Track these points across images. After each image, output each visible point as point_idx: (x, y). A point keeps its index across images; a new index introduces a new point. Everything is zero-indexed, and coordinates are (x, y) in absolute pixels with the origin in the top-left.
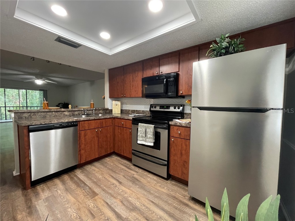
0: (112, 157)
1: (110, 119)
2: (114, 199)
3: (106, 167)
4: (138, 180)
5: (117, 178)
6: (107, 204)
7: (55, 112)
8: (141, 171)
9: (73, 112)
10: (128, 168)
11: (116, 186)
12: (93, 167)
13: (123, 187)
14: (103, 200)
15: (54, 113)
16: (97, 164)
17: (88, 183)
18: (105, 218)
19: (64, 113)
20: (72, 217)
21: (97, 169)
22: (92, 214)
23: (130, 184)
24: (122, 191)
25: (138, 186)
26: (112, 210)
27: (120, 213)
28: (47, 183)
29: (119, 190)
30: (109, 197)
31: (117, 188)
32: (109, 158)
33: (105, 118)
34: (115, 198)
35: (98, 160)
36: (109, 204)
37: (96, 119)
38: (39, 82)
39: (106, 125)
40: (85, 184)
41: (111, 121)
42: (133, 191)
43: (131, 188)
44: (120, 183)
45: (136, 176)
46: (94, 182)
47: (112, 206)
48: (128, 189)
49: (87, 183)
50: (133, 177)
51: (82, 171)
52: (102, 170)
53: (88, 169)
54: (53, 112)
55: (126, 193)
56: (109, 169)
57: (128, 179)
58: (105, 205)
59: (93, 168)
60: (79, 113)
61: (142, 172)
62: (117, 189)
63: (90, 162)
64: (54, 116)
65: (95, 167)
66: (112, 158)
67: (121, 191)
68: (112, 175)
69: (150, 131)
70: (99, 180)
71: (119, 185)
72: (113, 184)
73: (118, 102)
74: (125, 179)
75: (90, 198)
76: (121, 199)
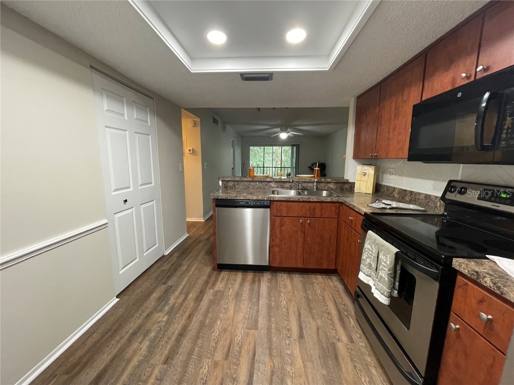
0: (330, 279)
1: (330, 204)
2: (268, 357)
3: (306, 291)
4: (336, 358)
5: (304, 325)
6: (254, 354)
7: (259, 181)
8: (363, 345)
9: (282, 184)
10: (341, 319)
11: (289, 337)
12: (289, 280)
13: (298, 349)
14: (255, 344)
15: (258, 183)
16: (297, 278)
17: (263, 301)
18: (235, 373)
19: (271, 184)
20: (213, 334)
21: (289, 287)
22: (229, 351)
23: (315, 352)
24: (290, 355)
25: (324, 372)
26: (250, 372)
28: (232, 273)
29: (288, 347)
30: (265, 346)
31: (287, 342)
32: (323, 278)
33: (321, 200)
34: (271, 355)
35: (304, 272)
36: (256, 357)
37: (301, 200)
38: (284, 136)
39: (321, 214)
40: (258, 301)
41: (333, 209)
42: (306, 372)
43: (309, 364)
44: (301, 336)
45: (341, 347)
46: (269, 307)
47: (256, 365)
48: (302, 360)
49: (260, 301)
50: (333, 345)
51: (270, 279)
52: (296, 293)
53: (279, 279)
54: (256, 181)
55: (291, 364)
56: (307, 299)
57: (319, 340)
58: (251, 354)
59: (288, 282)
60: (291, 186)
61: (363, 350)
62: (286, 344)
63: (290, 271)
64: (258, 188)
65: (291, 283)
66: (329, 280)
67: (289, 352)
68: (303, 312)
69: (385, 262)
70: (278, 307)
71: (295, 340)
72: (288, 329)
73: (370, 169)
74: (315, 336)
75: (245, 326)
76: (276, 367)
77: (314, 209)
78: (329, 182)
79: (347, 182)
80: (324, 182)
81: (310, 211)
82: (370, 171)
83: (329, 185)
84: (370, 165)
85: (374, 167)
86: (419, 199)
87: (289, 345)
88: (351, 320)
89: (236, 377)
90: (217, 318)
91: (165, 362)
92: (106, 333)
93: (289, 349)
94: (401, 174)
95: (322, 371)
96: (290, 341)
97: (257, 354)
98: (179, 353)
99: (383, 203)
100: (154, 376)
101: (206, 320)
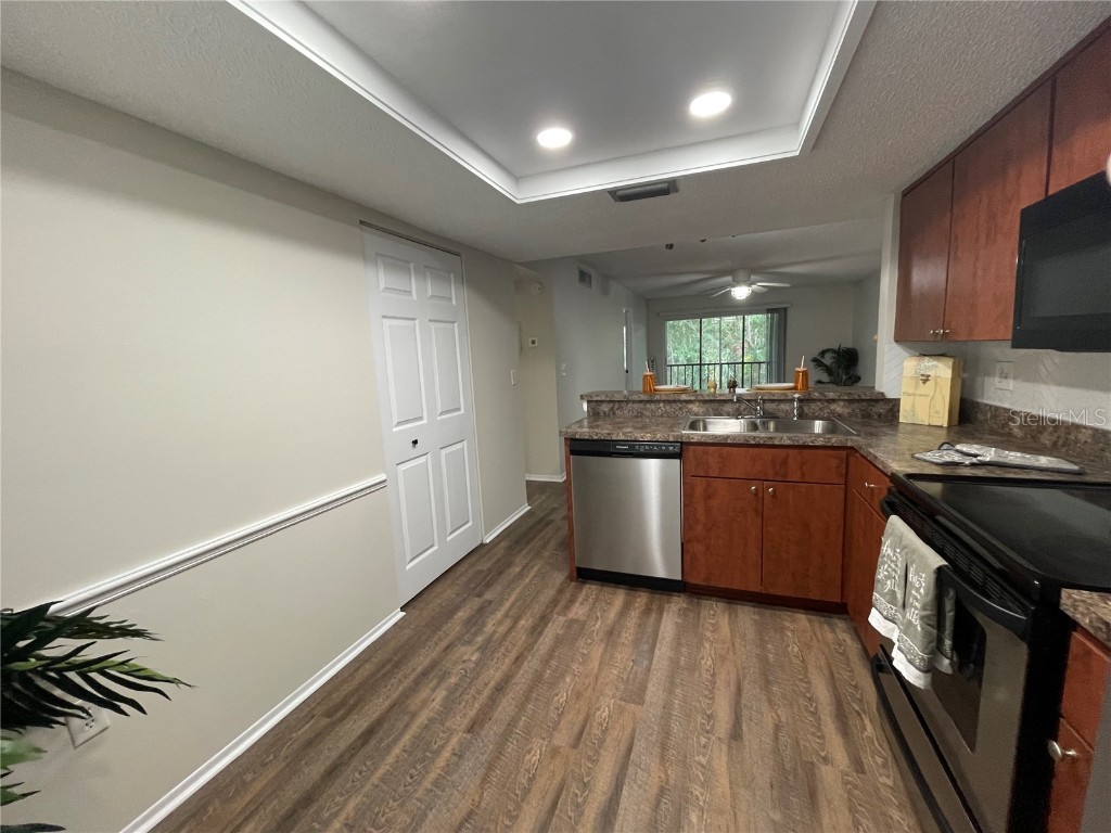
0: (829, 624)
2: (657, 761)
3: (762, 644)
4: (812, 795)
5: (745, 712)
6: (630, 750)
7: (664, 401)
8: (889, 782)
9: (716, 405)
10: (841, 716)
11: (708, 732)
12: (726, 616)
13: (724, 758)
14: (634, 731)
15: (661, 405)
16: (747, 615)
17: (663, 651)
18: (588, 775)
19: (691, 406)
20: (556, 698)
21: (725, 629)
22: (581, 733)
23: (763, 774)
24: (703, 766)
25: (777, 817)
26: (617, 779)
27: (621, 812)
29: (702, 750)
30: (653, 738)
31: (703, 740)
32: (810, 621)
33: (801, 442)
34: (663, 758)
35: (765, 603)
36: (633, 756)
37: (753, 442)
38: (741, 293)
39: (803, 475)
40: (652, 651)
41: (833, 463)
42: (734, 807)
43: (744, 794)
44: (736, 735)
45: (830, 778)
46: (674, 663)
47: (631, 770)
49: (657, 651)
50: (810, 769)
51: (685, 609)
52: (737, 646)
53: (704, 613)
54: (659, 401)
55: (703, 784)
56: (763, 659)
57: (776, 751)
58: (623, 747)
59: (723, 620)
60: (738, 409)
61: (886, 793)
62: (699, 743)
63: (732, 597)
64: (662, 416)
65: (731, 623)
66: (826, 627)
67: (703, 760)
68: (747, 686)
69: (918, 590)
70: (693, 667)
71: (719, 739)
72: (709, 716)
73: (940, 365)
74: (768, 740)
75: (618, 694)
76: (672, 782)
77: (785, 462)
78: (834, 401)
79: (881, 399)
80: (820, 400)
81: (774, 467)
82: (942, 370)
83: (833, 406)
84: (943, 355)
85: (950, 362)
86: (1077, 441)
87: (704, 747)
88: (867, 721)
89: (589, 781)
90: (566, 671)
91: (470, 729)
92: (384, 666)
93: (704, 756)
94: (1032, 376)
95: (772, 814)
96: (709, 739)
97: (635, 749)
98: (494, 719)
99: (958, 451)
100: (449, 748)
101: (545, 671)
